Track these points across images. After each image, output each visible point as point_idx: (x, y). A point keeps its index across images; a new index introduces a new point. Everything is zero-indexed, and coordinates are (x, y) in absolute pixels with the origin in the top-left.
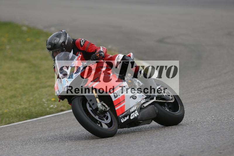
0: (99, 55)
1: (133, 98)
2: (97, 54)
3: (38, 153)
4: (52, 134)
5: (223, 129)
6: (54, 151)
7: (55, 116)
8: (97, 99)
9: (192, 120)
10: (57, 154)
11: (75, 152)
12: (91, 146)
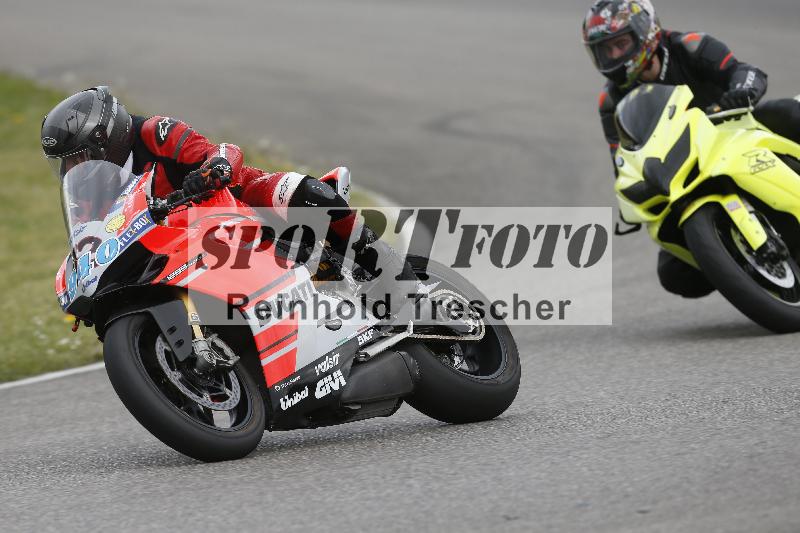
0: (211, 175)
2: (205, 172)
3: (18, 502)
4: (66, 436)
5: (652, 429)
6: (73, 497)
7: (75, 375)
8: (197, 329)
9: (546, 399)
10: (84, 507)
11: (143, 500)
12: (198, 479)
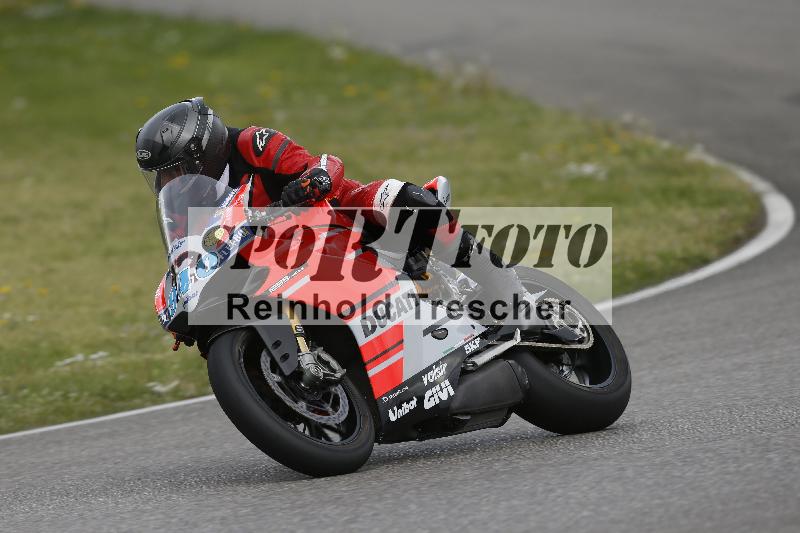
0: (312, 184)
1: (435, 333)
2: (305, 182)
8: (301, 341)
